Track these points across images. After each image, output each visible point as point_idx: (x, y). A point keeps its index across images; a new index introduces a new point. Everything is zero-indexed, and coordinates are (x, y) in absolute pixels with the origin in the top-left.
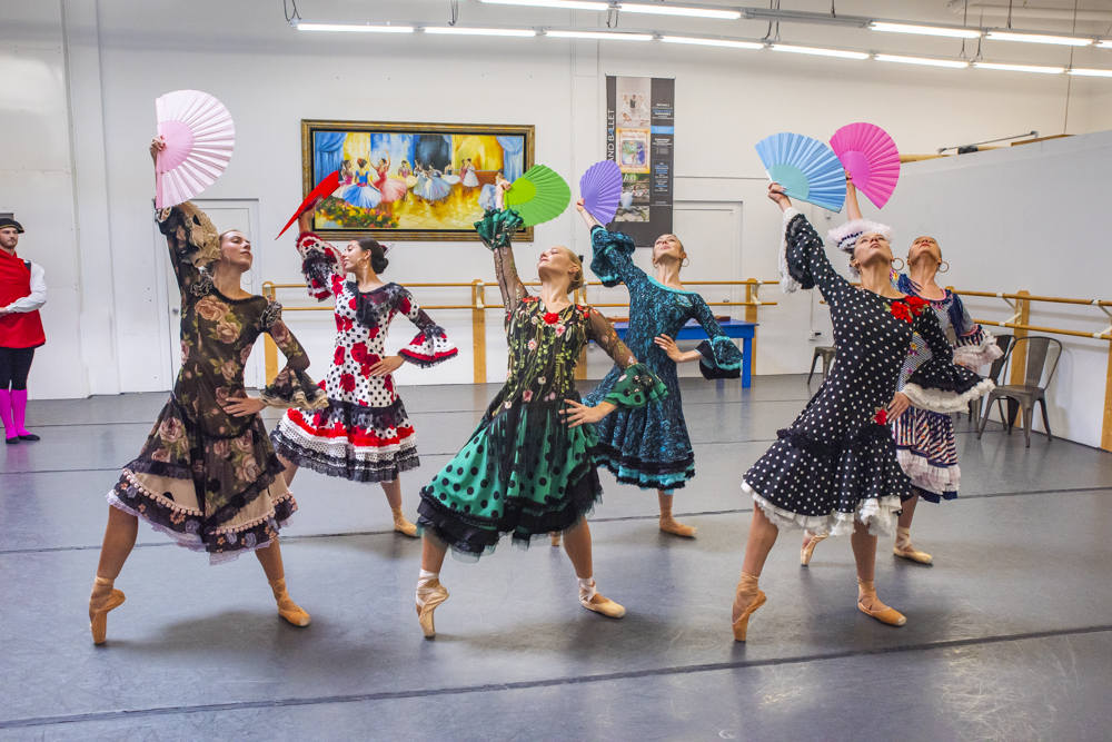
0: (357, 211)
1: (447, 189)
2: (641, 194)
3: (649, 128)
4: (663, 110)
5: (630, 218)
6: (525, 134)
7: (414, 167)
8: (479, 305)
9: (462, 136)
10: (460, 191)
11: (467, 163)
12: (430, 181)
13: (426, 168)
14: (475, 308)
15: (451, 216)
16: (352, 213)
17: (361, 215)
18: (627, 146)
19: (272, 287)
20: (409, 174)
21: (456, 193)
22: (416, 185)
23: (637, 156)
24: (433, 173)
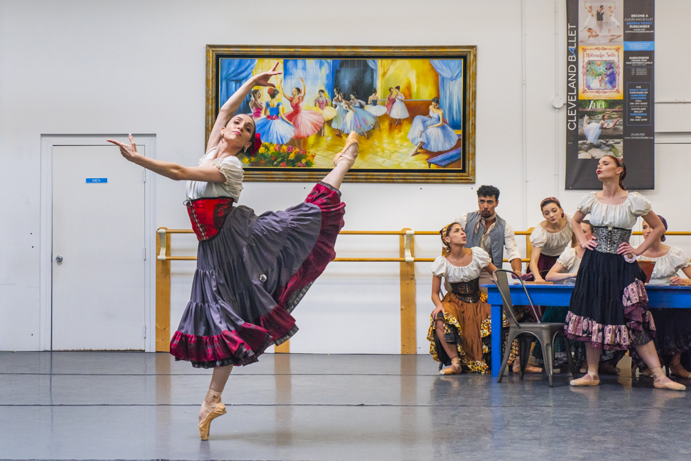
0: (267, 148)
1: (371, 121)
2: (611, 125)
3: (621, 44)
4: (640, 23)
5: (598, 154)
6: (464, 57)
7: (333, 96)
8: (408, 257)
9: (389, 61)
10: (386, 125)
11: (395, 92)
12: (351, 113)
13: (347, 98)
14: (403, 262)
15: (375, 153)
17: (270, 153)
18: (593, 67)
19: (167, 233)
20: (327, 105)
21: (382, 127)
22: (335, 117)
23: (607, 79)
24: (355, 104)
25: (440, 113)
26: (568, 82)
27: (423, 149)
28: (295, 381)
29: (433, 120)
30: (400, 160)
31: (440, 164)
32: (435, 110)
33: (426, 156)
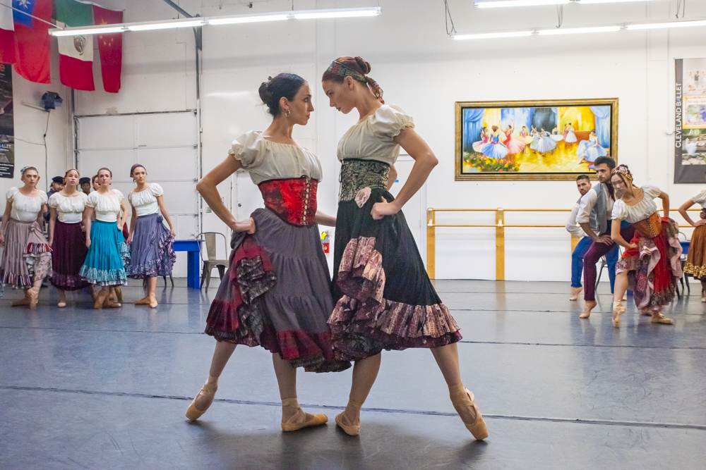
0: (491, 161)
1: (554, 144)
2: (703, 144)
5: (695, 162)
6: (611, 105)
7: (531, 130)
9: (565, 108)
10: (563, 146)
11: (568, 126)
12: (541, 140)
13: (539, 130)
15: (556, 163)
16: (488, 162)
17: (493, 164)
18: (692, 109)
19: (433, 211)
20: (527, 135)
21: (560, 147)
22: (532, 142)
23: (701, 116)
24: (544, 134)
25: (596, 138)
26: (676, 118)
27: (585, 160)
28: (507, 296)
29: (592, 142)
30: (572, 167)
32: (593, 137)
33: (588, 164)
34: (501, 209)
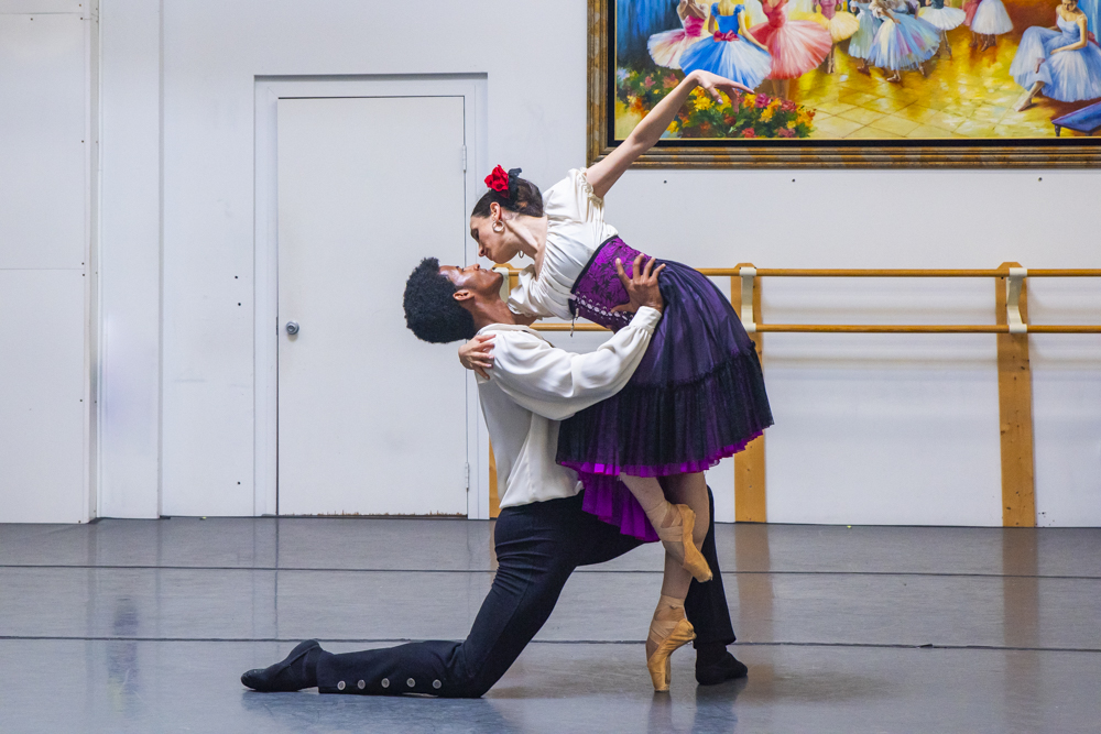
1: (931, 41)
8: (1015, 324)
10: (963, 48)
12: (889, 25)
14: (1003, 333)
15: (942, 108)
16: (701, 104)
17: (721, 109)
19: (511, 275)
20: (838, 8)
21: (955, 52)
22: (856, 33)
24: (897, 5)
25: (1080, 20)
27: (1044, 95)
29: (1065, 35)
30: (995, 120)
31: (1081, 127)
32: (1069, 15)
33: (1051, 112)
34: (752, 271)
